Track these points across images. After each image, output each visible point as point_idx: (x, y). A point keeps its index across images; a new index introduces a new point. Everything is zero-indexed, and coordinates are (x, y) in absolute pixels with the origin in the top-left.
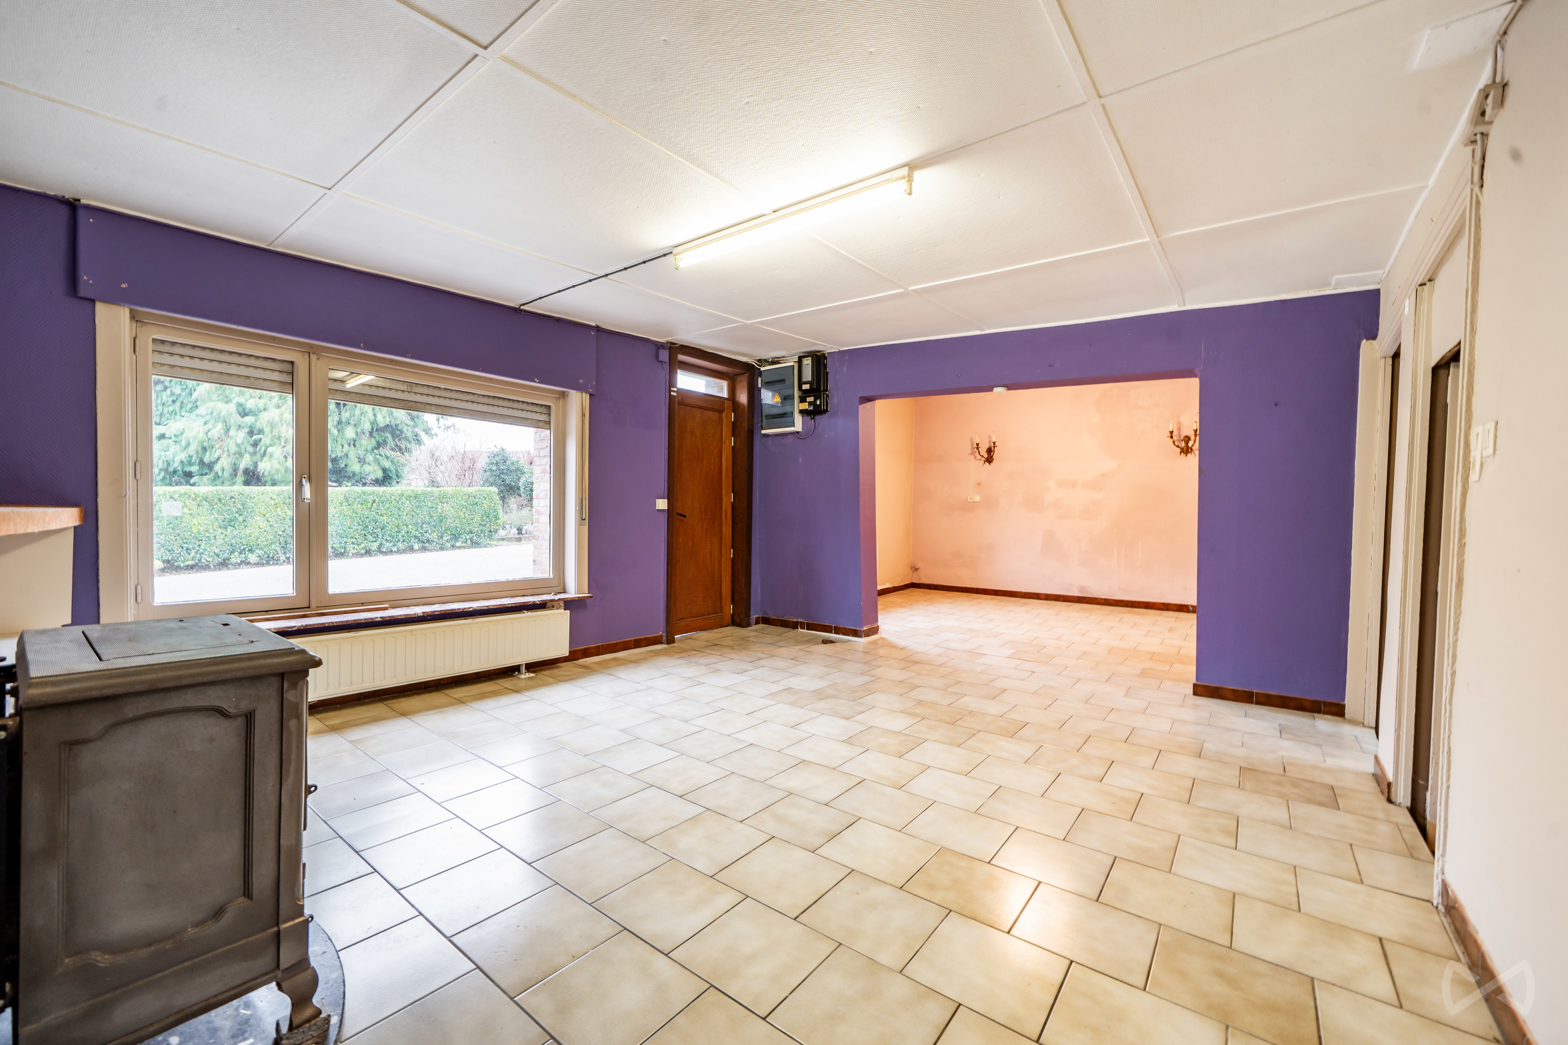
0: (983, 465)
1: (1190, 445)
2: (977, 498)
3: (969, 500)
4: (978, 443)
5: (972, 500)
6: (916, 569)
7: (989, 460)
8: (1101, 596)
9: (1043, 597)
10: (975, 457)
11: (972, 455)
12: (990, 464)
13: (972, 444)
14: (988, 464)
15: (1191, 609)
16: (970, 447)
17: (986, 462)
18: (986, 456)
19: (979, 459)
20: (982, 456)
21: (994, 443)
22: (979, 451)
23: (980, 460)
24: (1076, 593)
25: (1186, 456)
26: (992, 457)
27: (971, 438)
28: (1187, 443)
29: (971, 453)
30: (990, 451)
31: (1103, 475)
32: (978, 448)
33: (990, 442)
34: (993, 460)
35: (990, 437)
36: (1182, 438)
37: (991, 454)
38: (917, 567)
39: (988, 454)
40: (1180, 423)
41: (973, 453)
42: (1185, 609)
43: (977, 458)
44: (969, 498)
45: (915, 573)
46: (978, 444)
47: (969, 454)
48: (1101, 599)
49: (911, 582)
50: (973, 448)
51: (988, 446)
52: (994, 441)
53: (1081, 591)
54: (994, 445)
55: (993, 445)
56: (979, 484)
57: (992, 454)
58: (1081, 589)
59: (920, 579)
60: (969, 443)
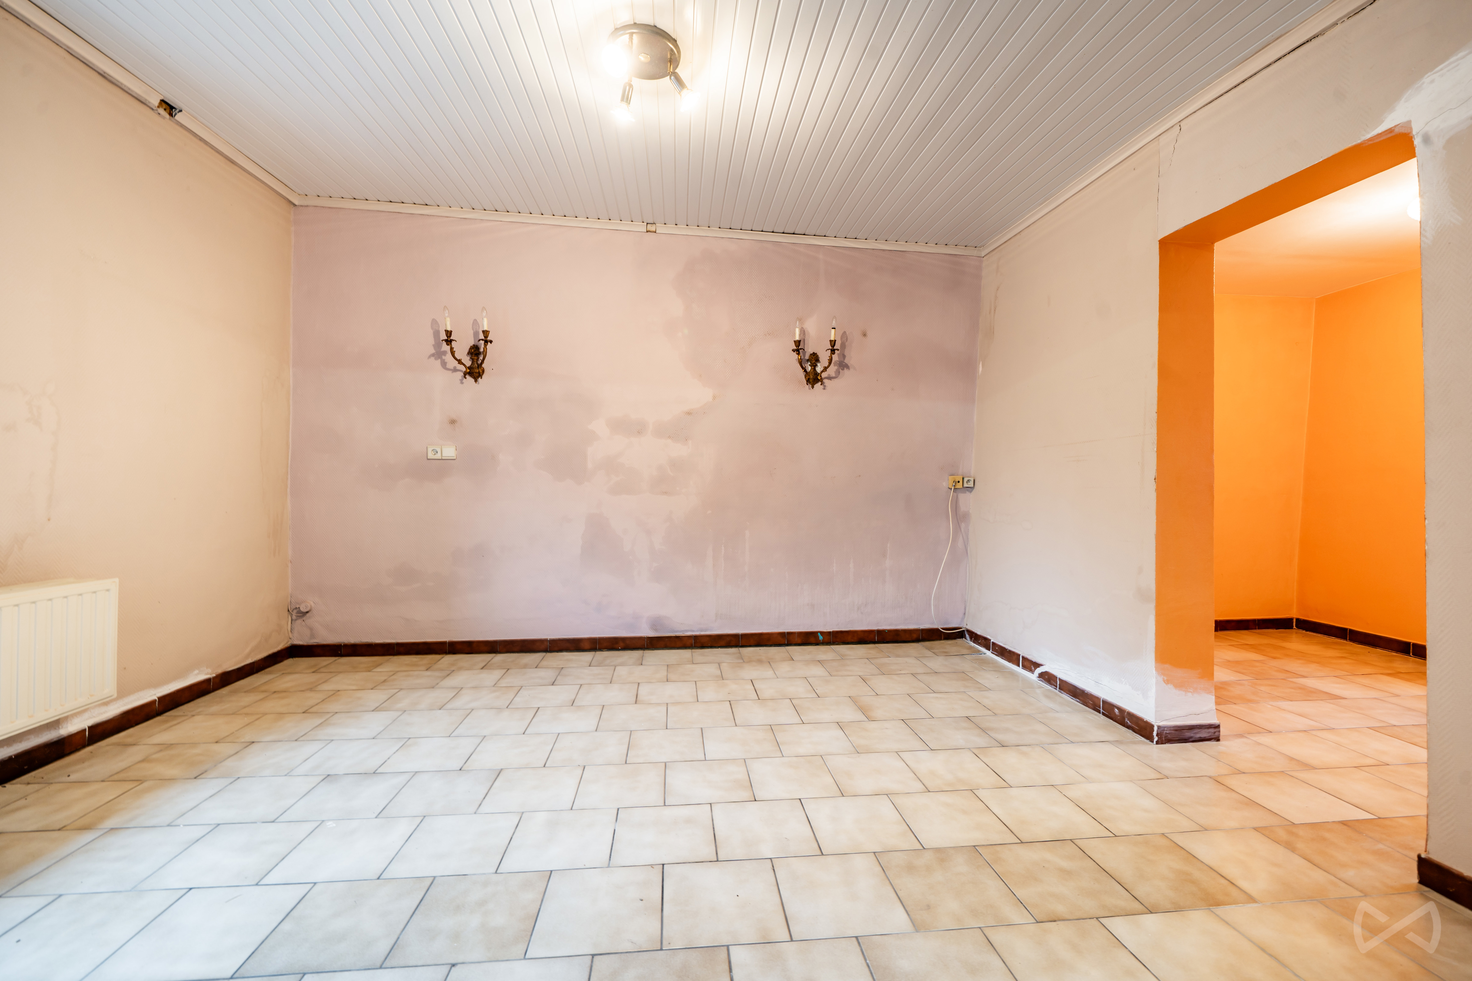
0: (462, 383)
1: (819, 369)
2: (449, 452)
3: (431, 455)
4: (449, 329)
5: (438, 456)
6: (303, 614)
7: (475, 372)
8: (687, 631)
9: (587, 645)
10: (444, 364)
11: (436, 359)
12: (476, 381)
13: (436, 333)
14: (473, 380)
15: (821, 638)
16: (432, 341)
17: (467, 376)
18: (468, 362)
19: (452, 368)
20: (460, 362)
21: (486, 333)
22: (452, 349)
23: (455, 370)
24: (646, 631)
25: (813, 387)
26: (480, 366)
27: (434, 322)
28: (814, 366)
29: (433, 355)
30: (475, 352)
31: (689, 413)
32: (449, 342)
33: (476, 334)
34: (483, 371)
35: (475, 322)
36: (807, 357)
37: (478, 359)
38: (303, 609)
39: (472, 359)
40: (804, 331)
41: (438, 355)
42: (812, 640)
43: (448, 366)
44: (430, 450)
45: (299, 621)
46: (449, 333)
47: (430, 357)
48: (689, 637)
49: (288, 644)
50: (437, 346)
51: (471, 342)
52: (486, 328)
53: (654, 626)
54: (486, 337)
55: (482, 336)
56: (453, 422)
57: (481, 358)
58: (655, 623)
59: (313, 636)
60: (431, 332)
